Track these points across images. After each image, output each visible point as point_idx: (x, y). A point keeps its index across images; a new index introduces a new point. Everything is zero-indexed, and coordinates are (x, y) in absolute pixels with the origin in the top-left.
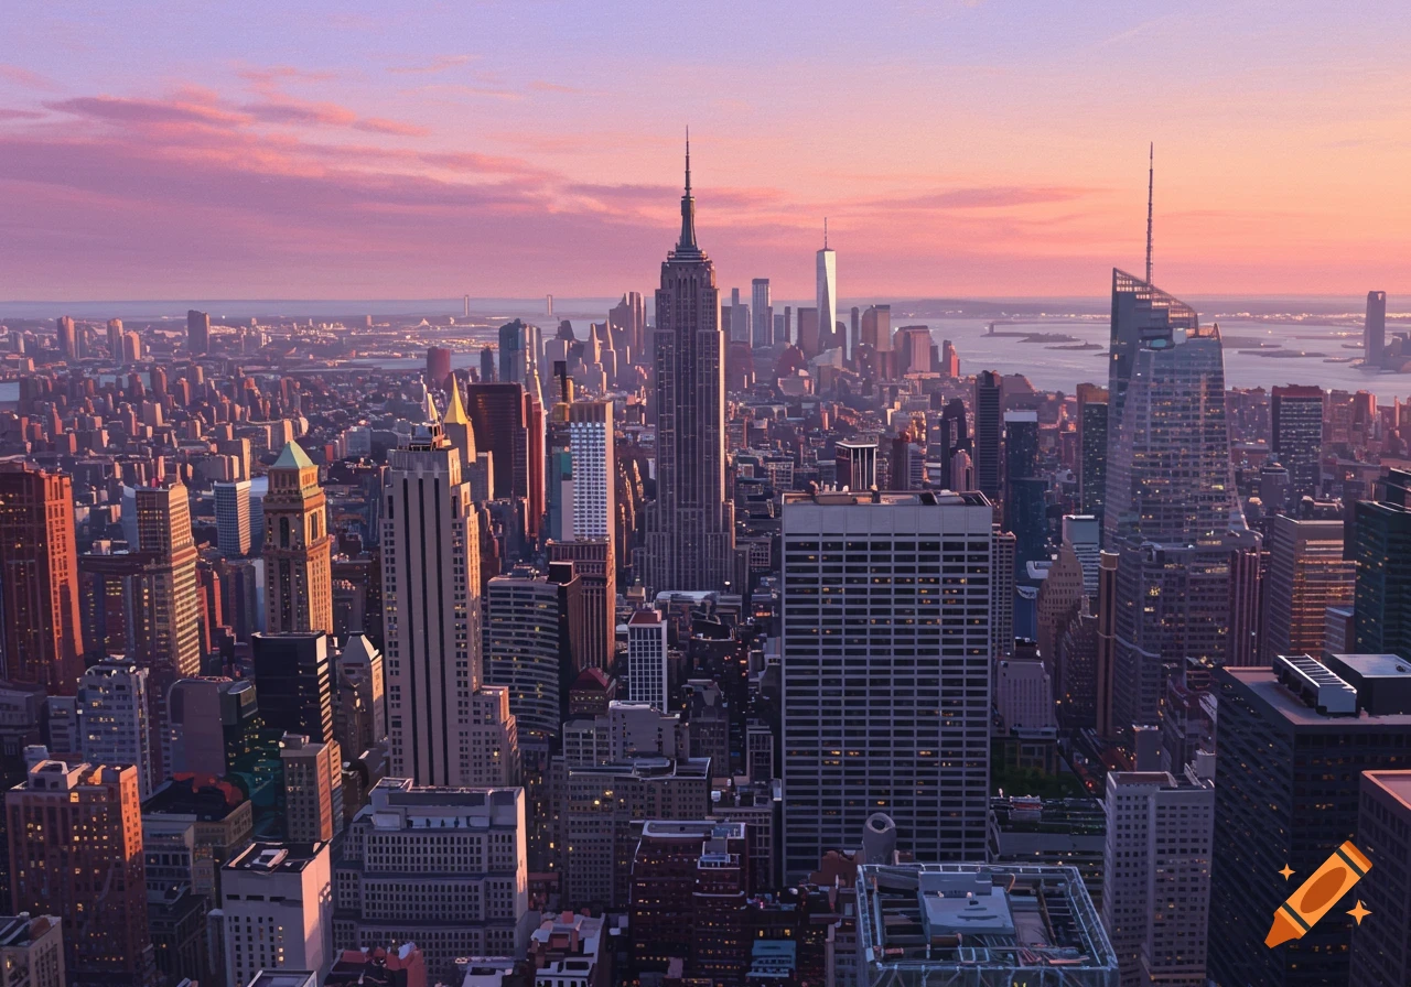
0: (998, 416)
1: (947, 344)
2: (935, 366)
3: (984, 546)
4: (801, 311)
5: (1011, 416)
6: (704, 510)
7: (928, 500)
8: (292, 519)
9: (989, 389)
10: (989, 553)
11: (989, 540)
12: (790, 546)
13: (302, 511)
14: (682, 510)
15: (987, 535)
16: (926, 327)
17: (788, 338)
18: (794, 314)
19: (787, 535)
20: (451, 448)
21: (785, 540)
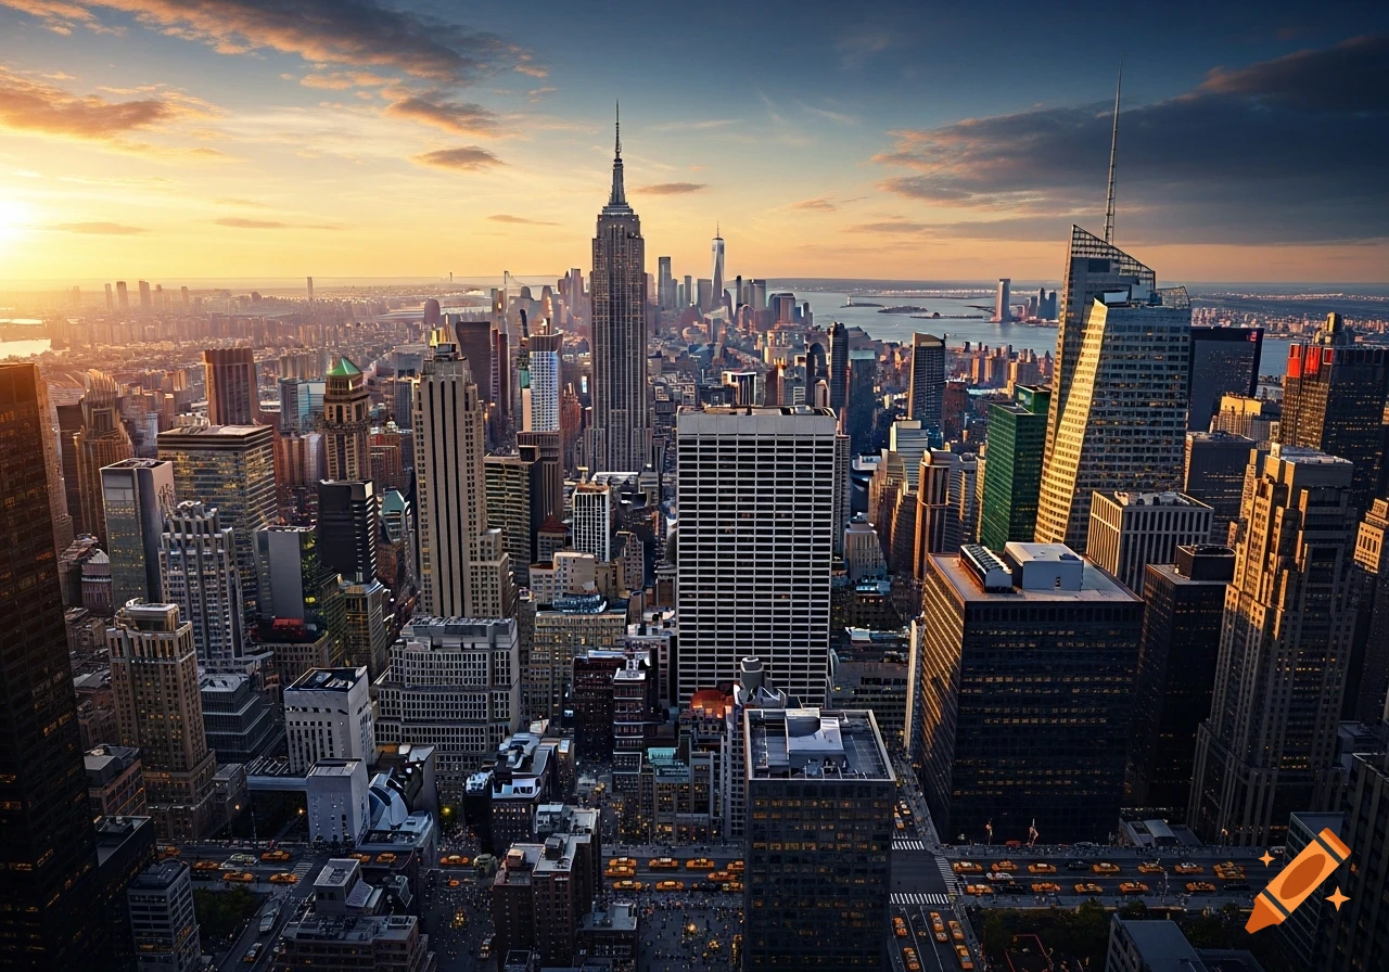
1: (807, 305)
3: (830, 443)
4: (699, 281)
10: (834, 447)
11: (833, 439)
12: (683, 441)
15: (834, 435)
16: (792, 295)
17: (689, 299)
18: (694, 281)
19: (680, 435)
20: (463, 360)
21: (678, 438)
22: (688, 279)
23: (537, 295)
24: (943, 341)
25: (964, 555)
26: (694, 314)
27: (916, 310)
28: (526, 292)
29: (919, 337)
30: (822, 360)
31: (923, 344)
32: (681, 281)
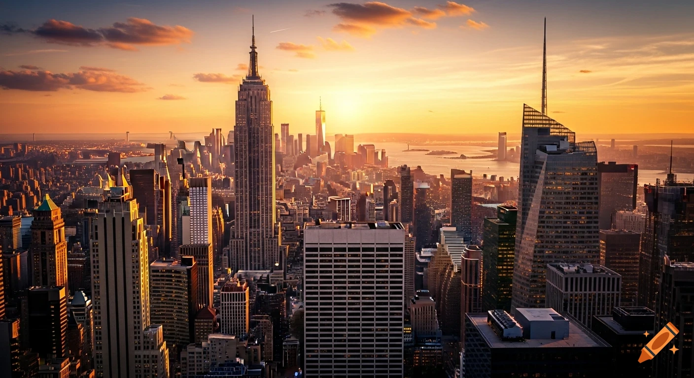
0: (411, 186)
1: (383, 152)
2: (377, 162)
3: (401, 249)
4: (308, 136)
5: (417, 185)
7: (372, 226)
8: (47, 233)
9: (407, 175)
10: (403, 253)
11: (403, 246)
12: (308, 250)
13: (52, 229)
15: (402, 244)
16: (373, 145)
17: (301, 149)
18: (304, 137)
19: (306, 244)
20: (131, 200)
21: (305, 246)
22: (300, 136)
23: (190, 147)
24: (470, 174)
25: (490, 317)
26: (305, 159)
27: (448, 153)
28: (182, 144)
29: (454, 172)
30: (394, 189)
31: (456, 176)
32: (296, 137)
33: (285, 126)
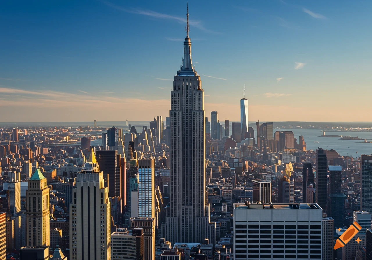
0: (326, 168)
1: (301, 137)
2: (296, 146)
3: (319, 227)
4: (233, 124)
5: (331, 168)
6: (192, 207)
10: (321, 230)
11: (321, 224)
12: (237, 226)
14: (185, 207)
15: (320, 222)
16: (291, 131)
18: (230, 123)
19: (236, 221)
20: (100, 172)
21: (235, 224)
22: (227, 122)
28: (134, 128)
32: (223, 124)
33: (214, 114)
